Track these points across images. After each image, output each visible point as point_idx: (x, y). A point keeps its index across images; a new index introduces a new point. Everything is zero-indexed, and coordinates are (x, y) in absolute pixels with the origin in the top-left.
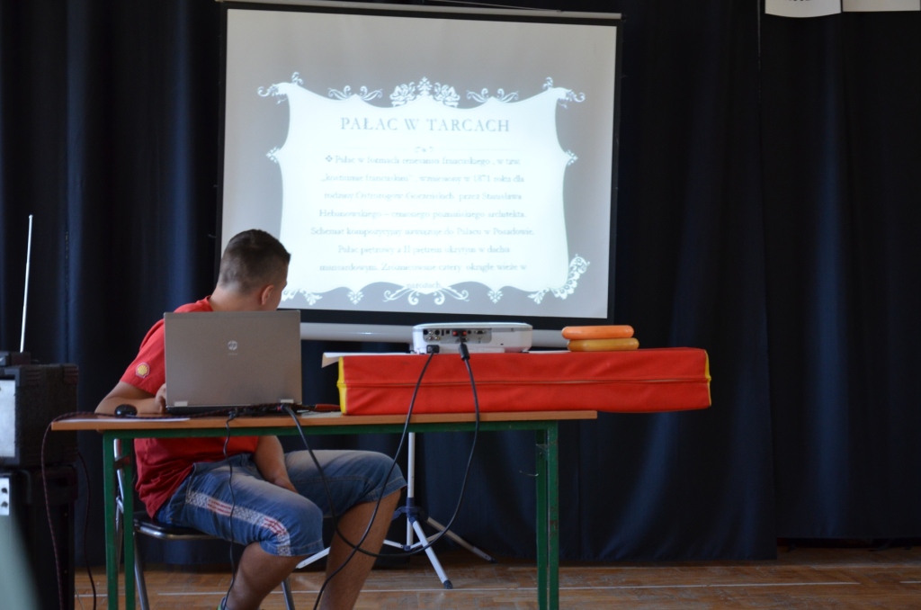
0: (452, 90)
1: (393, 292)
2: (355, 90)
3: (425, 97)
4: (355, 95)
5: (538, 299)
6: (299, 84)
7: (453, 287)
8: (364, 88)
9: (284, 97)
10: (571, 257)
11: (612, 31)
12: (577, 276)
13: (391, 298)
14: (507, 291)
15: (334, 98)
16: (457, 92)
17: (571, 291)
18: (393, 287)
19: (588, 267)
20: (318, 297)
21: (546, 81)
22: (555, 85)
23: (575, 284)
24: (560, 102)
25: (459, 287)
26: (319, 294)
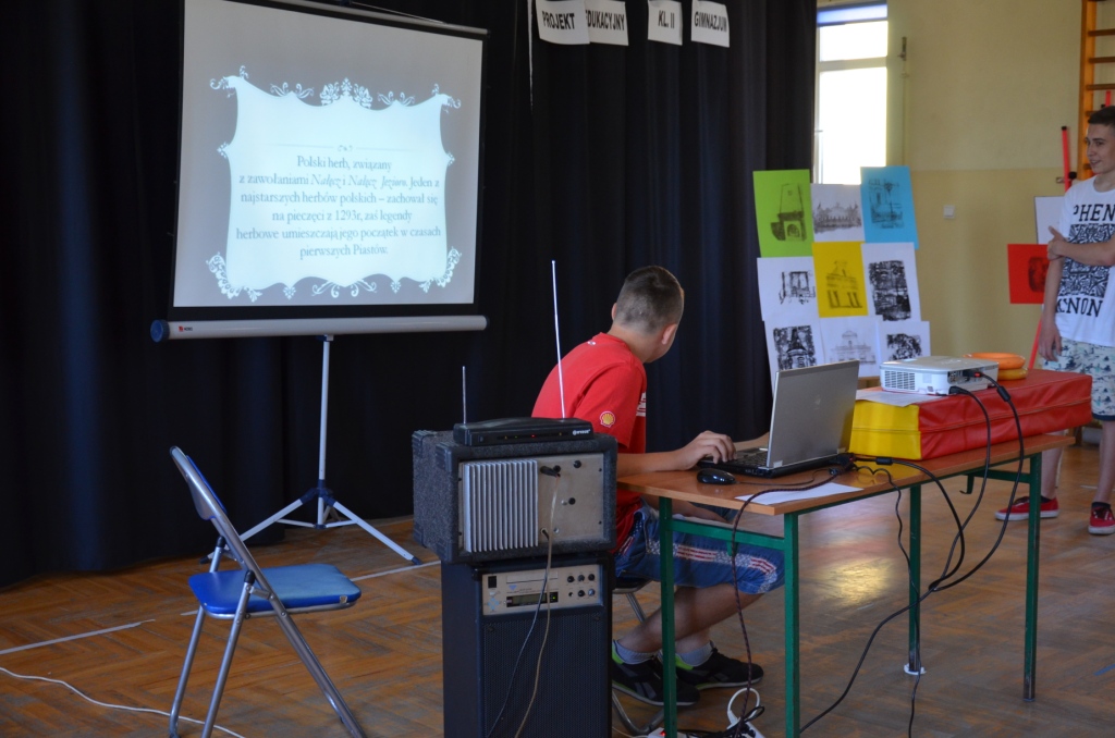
0: (367, 91)
1: (319, 286)
2: (292, 88)
3: (346, 97)
4: (292, 93)
5: (426, 288)
6: (245, 78)
7: (366, 279)
8: (299, 86)
9: (233, 90)
10: (449, 249)
11: (478, 45)
12: (452, 267)
13: (318, 292)
14: (405, 281)
15: (275, 94)
16: (371, 94)
17: (448, 280)
18: (319, 281)
19: (461, 258)
20: (259, 294)
21: (434, 88)
22: (441, 92)
23: (451, 274)
24: (444, 107)
25: (370, 279)
26: (261, 291)
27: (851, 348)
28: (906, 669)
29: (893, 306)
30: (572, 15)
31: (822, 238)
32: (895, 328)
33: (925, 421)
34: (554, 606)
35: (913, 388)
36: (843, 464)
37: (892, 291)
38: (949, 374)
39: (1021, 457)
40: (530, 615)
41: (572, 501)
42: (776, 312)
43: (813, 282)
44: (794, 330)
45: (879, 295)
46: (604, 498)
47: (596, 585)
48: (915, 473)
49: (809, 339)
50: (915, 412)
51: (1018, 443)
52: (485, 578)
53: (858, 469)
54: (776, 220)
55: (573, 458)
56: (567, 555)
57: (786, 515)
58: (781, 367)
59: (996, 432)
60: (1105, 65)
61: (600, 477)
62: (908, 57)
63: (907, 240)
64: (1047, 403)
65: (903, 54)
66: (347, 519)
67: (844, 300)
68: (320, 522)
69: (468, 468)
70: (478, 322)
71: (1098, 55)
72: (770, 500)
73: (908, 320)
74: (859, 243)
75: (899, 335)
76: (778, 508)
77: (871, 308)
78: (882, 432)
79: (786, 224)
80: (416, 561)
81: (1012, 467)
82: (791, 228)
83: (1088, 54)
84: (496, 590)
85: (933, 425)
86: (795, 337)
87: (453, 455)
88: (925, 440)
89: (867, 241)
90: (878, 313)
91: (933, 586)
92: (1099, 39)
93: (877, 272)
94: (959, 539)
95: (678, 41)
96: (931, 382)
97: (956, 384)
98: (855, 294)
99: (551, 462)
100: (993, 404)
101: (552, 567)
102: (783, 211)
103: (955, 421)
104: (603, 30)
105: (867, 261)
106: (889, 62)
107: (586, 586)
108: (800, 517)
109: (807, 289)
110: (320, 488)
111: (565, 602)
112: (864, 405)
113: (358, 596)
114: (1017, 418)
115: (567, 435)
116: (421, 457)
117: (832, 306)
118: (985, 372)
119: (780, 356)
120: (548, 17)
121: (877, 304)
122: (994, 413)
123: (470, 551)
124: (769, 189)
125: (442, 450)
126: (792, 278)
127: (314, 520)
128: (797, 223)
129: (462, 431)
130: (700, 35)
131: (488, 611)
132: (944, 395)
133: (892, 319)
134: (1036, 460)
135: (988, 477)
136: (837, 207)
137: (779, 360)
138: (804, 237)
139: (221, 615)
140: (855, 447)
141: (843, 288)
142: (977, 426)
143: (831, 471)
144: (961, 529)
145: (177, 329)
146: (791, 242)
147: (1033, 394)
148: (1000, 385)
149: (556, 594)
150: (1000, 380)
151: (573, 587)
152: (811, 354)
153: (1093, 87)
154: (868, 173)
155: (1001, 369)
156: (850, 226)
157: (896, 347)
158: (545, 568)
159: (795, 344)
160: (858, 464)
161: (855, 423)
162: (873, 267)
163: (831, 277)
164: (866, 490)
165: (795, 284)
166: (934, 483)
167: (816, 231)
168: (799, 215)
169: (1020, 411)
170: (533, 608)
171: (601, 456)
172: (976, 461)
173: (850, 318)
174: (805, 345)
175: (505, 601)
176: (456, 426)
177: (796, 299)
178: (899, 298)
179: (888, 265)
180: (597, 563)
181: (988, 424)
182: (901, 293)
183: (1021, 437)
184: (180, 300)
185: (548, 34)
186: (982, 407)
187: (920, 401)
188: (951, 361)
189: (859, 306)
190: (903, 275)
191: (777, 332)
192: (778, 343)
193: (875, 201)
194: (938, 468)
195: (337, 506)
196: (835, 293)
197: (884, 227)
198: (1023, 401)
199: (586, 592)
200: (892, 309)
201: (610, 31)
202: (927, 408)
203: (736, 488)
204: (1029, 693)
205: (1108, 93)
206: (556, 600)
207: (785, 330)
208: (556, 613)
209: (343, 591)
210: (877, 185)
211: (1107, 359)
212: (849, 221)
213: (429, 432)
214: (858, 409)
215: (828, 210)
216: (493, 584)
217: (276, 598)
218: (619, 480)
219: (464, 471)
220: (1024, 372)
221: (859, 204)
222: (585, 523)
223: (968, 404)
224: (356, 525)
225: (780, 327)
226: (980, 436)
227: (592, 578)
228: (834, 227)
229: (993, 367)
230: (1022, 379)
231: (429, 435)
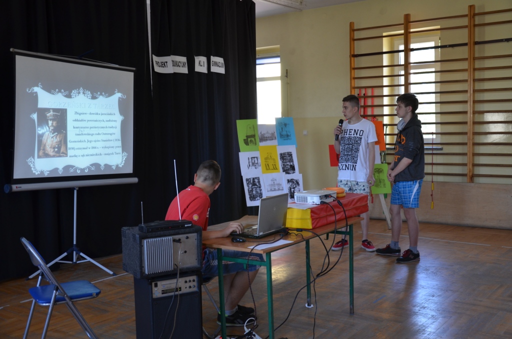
0: (89, 92)
1: (72, 168)
2: (60, 91)
3: (81, 95)
4: (60, 93)
5: (114, 168)
6: (41, 88)
7: (91, 165)
8: (62, 90)
9: (36, 93)
10: (123, 153)
11: (132, 74)
12: (124, 159)
13: (72, 171)
14: (106, 165)
15: (53, 94)
16: (91, 93)
17: (123, 164)
18: (72, 167)
19: (127, 156)
20: (48, 172)
21: (115, 91)
22: (118, 92)
23: (124, 162)
24: (119, 98)
25: (92, 165)
26: (49, 171)
27: (274, 185)
28: (306, 305)
29: (289, 169)
30: (167, 62)
31: (262, 144)
32: (290, 177)
33: (313, 215)
34: (180, 292)
35: (307, 202)
36: (284, 232)
37: (288, 163)
38: (320, 197)
39: (347, 226)
40: (171, 297)
41: (185, 252)
42: (247, 172)
43: (260, 161)
44: (254, 179)
45: (284, 165)
46: (198, 250)
47: (195, 283)
48: (310, 234)
49: (259, 182)
50: (309, 211)
51: (345, 221)
52: (153, 284)
53: (290, 234)
54: (245, 138)
55: (185, 236)
56: (185, 273)
57: (267, 254)
58: (249, 193)
59: (338, 217)
60: (359, 80)
61: (196, 242)
62: (288, 76)
63: (293, 145)
64: (354, 205)
65: (287, 76)
66: (86, 259)
67: (271, 167)
68: (74, 261)
69: (145, 241)
70: (135, 180)
71: (356, 76)
72: (260, 248)
73: (294, 174)
74: (276, 146)
75: (291, 179)
76: (264, 250)
77: (281, 170)
78: (297, 219)
79: (249, 139)
80: (114, 274)
81: (344, 230)
82: (251, 141)
83: (353, 76)
84: (158, 288)
85: (316, 216)
86: (254, 181)
87: (140, 237)
88: (313, 222)
89: (279, 145)
90: (283, 172)
91: (318, 275)
92: (356, 70)
93: (283, 156)
94: (327, 257)
95: (207, 72)
96: (313, 200)
97: (323, 200)
98: (275, 165)
99: (177, 237)
100: (336, 206)
101: (180, 277)
102: (248, 135)
103: (323, 214)
104: (178, 68)
105: (279, 152)
106: (282, 78)
107: (192, 284)
108: (272, 253)
109: (258, 163)
110: (74, 248)
111: (184, 291)
112: (290, 209)
113: (100, 293)
114: (344, 211)
115: (183, 227)
116: (125, 237)
117: (267, 169)
118: (332, 195)
119: (249, 189)
120: (157, 63)
121: (283, 168)
122: (336, 210)
123: (147, 273)
124: (242, 127)
125: (135, 235)
126: (252, 159)
127: (72, 260)
128: (253, 139)
129: (142, 227)
130: (214, 69)
131: (155, 296)
132: (318, 204)
133: (288, 173)
134: (351, 226)
135: (336, 233)
136: (268, 133)
137: (248, 190)
138: (256, 144)
139: (44, 304)
140: (288, 225)
141: (271, 163)
142: (331, 215)
143: (280, 235)
144: (328, 253)
145: (15, 187)
146: (251, 146)
147: (349, 202)
148: (338, 199)
149: (180, 288)
150: (337, 197)
151: (187, 285)
152: (260, 187)
153: (355, 88)
154: (277, 120)
155: (337, 193)
156: (272, 140)
157: (290, 183)
158: (176, 278)
159: (254, 184)
160: (289, 231)
161: (287, 217)
162: (281, 154)
163: (266, 159)
164: (295, 241)
165: (253, 162)
166: (318, 238)
167: (260, 142)
168: (254, 136)
169: (345, 209)
170: (172, 294)
171: (196, 234)
172: (332, 228)
173: (273, 174)
174: (257, 184)
175: (161, 292)
176: (140, 225)
177: (254, 167)
178: (291, 165)
179: (286, 154)
180: (196, 275)
181: (335, 214)
182: (291, 164)
183: (346, 218)
184: (16, 176)
185: (158, 69)
186: (333, 208)
187: (310, 207)
188: (320, 191)
189: (277, 169)
190: (292, 157)
191: (247, 180)
192: (248, 184)
193: (281, 130)
194: (319, 231)
195: (82, 254)
196: (268, 165)
197: (284, 140)
198: (346, 205)
199: (192, 286)
200: (288, 170)
201: (181, 68)
202: (313, 210)
203: (247, 243)
204: (352, 312)
205: (360, 90)
206: (180, 290)
207: (250, 179)
208: (182, 295)
209: (93, 291)
210: (282, 124)
211: (364, 186)
212: (272, 138)
213: (128, 228)
214: (289, 211)
215: (264, 134)
216: (156, 285)
217: (67, 296)
218: (204, 242)
219: (144, 243)
220: (344, 194)
221: (275, 132)
222: (190, 260)
223: (327, 207)
224: (89, 261)
225: (248, 178)
226: (333, 218)
227: (194, 281)
228: (267, 140)
229: (335, 193)
230: (344, 197)
231: (128, 229)
